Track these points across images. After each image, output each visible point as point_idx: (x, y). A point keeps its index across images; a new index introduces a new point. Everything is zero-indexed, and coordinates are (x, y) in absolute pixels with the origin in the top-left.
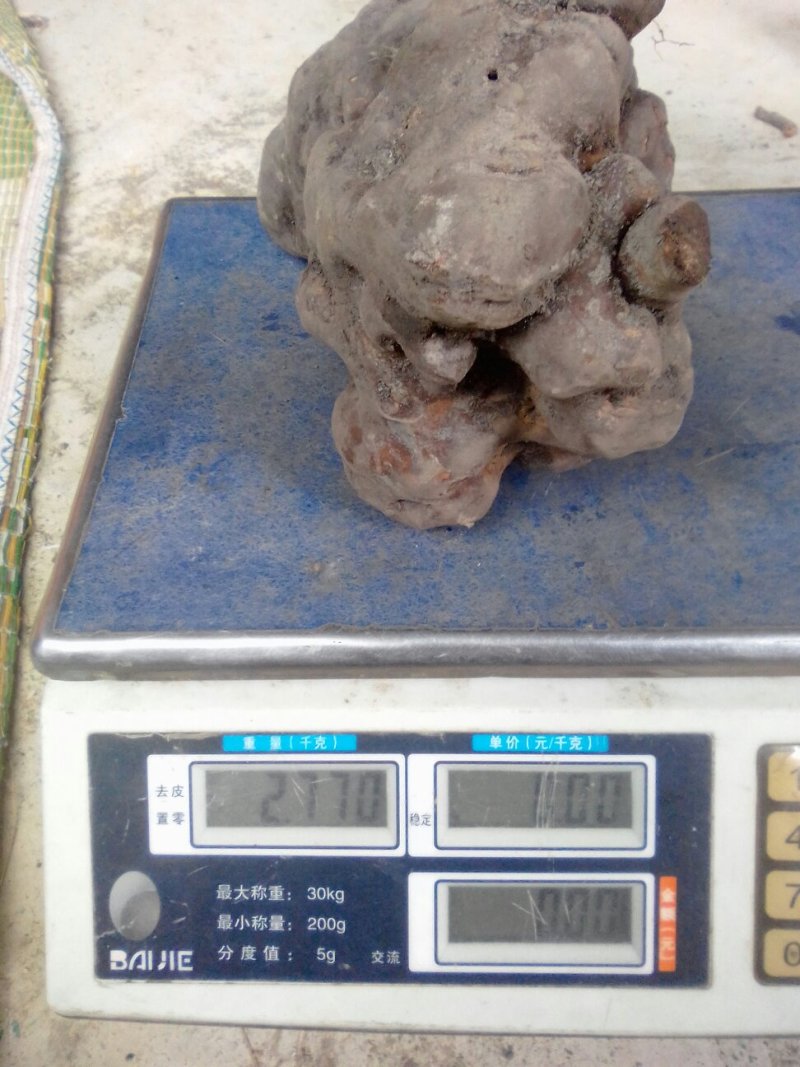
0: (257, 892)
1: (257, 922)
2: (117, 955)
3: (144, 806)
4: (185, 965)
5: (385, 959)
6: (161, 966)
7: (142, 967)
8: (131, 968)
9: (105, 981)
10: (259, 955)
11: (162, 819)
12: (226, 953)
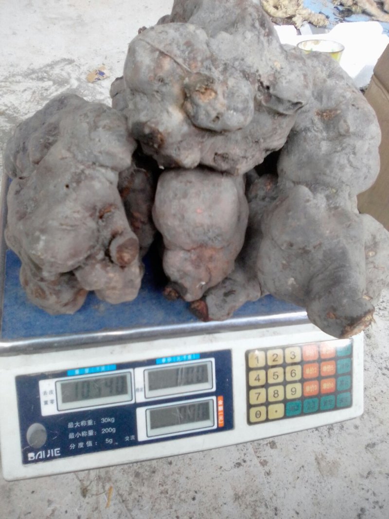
0: (83, 423)
1: (84, 434)
2: (31, 455)
3: (39, 399)
4: (57, 453)
5: (130, 438)
6: (48, 456)
7: (41, 457)
8: (37, 458)
9: (26, 465)
10: (85, 445)
11: (46, 403)
12: (72, 446)
